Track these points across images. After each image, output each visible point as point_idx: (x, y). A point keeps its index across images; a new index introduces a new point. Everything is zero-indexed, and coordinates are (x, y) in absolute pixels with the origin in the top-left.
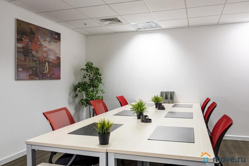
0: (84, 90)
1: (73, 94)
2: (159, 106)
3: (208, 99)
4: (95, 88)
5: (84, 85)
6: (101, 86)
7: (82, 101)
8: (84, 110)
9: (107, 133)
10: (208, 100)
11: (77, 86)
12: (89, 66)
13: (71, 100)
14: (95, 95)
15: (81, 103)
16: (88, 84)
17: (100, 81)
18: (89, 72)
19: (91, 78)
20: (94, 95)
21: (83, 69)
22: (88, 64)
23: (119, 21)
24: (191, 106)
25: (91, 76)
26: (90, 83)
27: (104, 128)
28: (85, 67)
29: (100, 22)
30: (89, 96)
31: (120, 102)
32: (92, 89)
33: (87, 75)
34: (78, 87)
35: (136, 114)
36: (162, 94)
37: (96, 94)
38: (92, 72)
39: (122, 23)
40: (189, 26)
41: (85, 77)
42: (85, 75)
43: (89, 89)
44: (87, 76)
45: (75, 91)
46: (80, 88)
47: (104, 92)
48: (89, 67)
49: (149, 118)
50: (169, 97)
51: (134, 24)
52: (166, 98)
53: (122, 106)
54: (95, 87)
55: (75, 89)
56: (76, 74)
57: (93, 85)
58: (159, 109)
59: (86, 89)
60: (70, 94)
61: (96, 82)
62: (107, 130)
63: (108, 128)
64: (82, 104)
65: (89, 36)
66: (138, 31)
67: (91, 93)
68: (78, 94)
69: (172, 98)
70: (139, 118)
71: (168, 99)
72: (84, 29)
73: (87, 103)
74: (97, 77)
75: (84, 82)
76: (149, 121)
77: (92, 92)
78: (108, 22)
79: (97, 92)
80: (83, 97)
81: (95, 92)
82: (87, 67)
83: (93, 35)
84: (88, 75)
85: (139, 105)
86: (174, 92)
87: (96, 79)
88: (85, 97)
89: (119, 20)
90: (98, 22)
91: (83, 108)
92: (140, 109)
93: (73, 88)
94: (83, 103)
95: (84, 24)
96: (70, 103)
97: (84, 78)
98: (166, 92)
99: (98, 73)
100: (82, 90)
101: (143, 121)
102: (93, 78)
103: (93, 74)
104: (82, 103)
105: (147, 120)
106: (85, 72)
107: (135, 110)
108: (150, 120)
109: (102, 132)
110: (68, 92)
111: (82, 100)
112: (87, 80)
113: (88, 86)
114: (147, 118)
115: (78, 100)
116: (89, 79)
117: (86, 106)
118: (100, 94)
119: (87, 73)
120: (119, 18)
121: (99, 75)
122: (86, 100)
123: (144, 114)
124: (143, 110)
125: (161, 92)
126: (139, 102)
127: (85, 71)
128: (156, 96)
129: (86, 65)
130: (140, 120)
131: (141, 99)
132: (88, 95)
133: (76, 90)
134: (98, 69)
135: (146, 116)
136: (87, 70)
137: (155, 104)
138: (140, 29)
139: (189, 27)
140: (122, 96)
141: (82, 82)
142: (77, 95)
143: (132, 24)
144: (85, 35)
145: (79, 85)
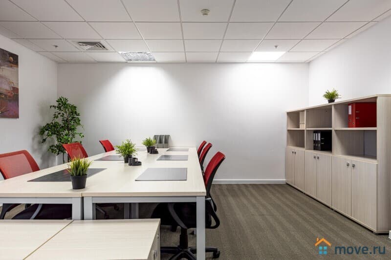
0: (55, 134)
1: (39, 138)
2: (152, 150)
3: (204, 141)
4: (70, 132)
5: (55, 126)
6: (79, 129)
7: (52, 148)
8: (55, 159)
9: (83, 175)
10: (204, 143)
11: (44, 127)
12: (62, 102)
13: (36, 147)
14: (71, 140)
15: (50, 150)
16: (61, 126)
17: (78, 122)
18: (62, 110)
19: (65, 119)
20: (69, 139)
21: (54, 106)
22: (61, 100)
23: (104, 47)
24: (187, 150)
25: (65, 115)
26: (63, 125)
27: (79, 169)
28: (56, 104)
29: (78, 46)
30: (62, 141)
31: (104, 147)
32: (67, 132)
33: (59, 113)
34: (46, 130)
35: (123, 158)
36: (155, 137)
37: (72, 138)
38: (67, 111)
39: (107, 50)
40: (186, 61)
41: (56, 117)
42: (57, 114)
43: (62, 132)
44: (59, 115)
45: (42, 134)
46: (49, 131)
47: (83, 136)
48: (62, 104)
49: (139, 161)
50: (164, 141)
51: (123, 52)
52: (160, 142)
53: (106, 152)
54: (70, 130)
55: (42, 132)
56: (42, 112)
57: (68, 127)
58: (151, 153)
59: (58, 132)
60: (33, 139)
61: (72, 123)
62: (82, 170)
63: (84, 168)
64: (53, 152)
65: (62, 64)
66: (128, 63)
67: (65, 137)
68: (46, 138)
69: (166, 142)
70: (126, 161)
71: (162, 143)
72: (54, 53)
73: (60, 150)
74: (74, 117)
75: (55, 123)
76: (139, 164)
77: (66, 135)
78: (89, 47)
79: (73, 136)
80: (54, 142)
81: (71, 136)
82: (60, 104)
83: (68, 63)
84: (61, 114)
85: (126, 146)
86: (169, 135)
87: (72, 119)
88: (56, 143)
89: (104, 45)
90: (74, 45)
91: (55, 157)
92: (128, 151)
93: (38, 131)
94: (54, 150)
95: (54, 46)
96: (34, 151)
97: (54, 117)
98: (160, 136)
99: (76, 113)
100: (52, 133)
101: (130, 165)
102: (68, 119)
103: (68, 114)
104: (52, 150)
105: (136, 163)
106: (57, 110)
107: (122, 153)
108: (139, 162)
109: (76, 173)
110: (31, 136)
111: (52, 146)
112: (60, 121)
113: (60, 128)
114: (136, 161)
115: (45, 146)
116: (63, 120)
117: (58, 154)
118: (77, 139)
119: (60, 112)
120: (103, 43)
121: (77, 115)
122: (58, 146)
123: (133, 157)
124: (132, 152)
125: (155, 136)
126: (127, 142)
127: (57, 108)
128: (148, 138)
129: (57, 101)
130: (128, 164)
131: (129, 140)
132: (61, 139)
133: (44, 133)
134: (75, 107)
135: (135, 158)
136: (59, 108)
137: (147, 148)
138: (131, 60)
139: (186, 63)
140: (107, 141)
141: (52, 123)
142: (44, 140)
143: (120, 52)
144: (56, 62)
145: (48, 127)
